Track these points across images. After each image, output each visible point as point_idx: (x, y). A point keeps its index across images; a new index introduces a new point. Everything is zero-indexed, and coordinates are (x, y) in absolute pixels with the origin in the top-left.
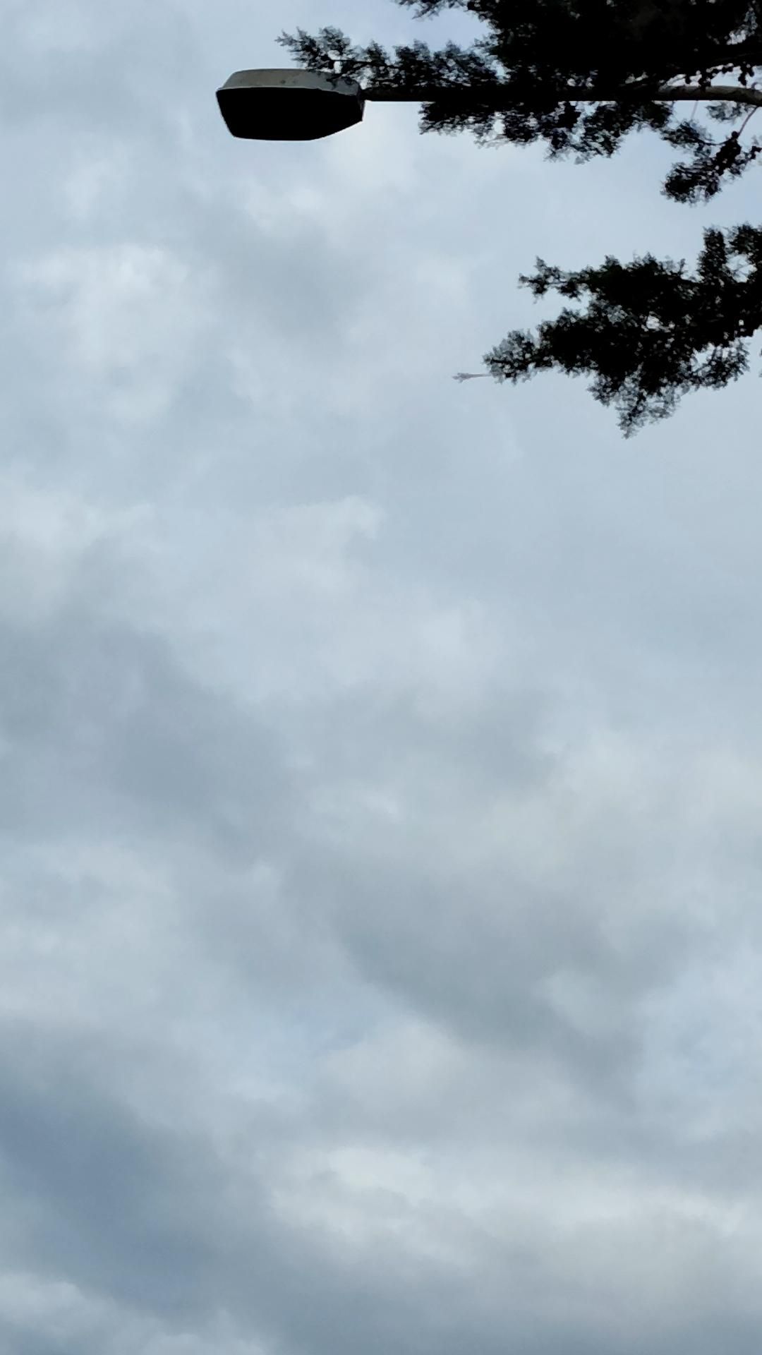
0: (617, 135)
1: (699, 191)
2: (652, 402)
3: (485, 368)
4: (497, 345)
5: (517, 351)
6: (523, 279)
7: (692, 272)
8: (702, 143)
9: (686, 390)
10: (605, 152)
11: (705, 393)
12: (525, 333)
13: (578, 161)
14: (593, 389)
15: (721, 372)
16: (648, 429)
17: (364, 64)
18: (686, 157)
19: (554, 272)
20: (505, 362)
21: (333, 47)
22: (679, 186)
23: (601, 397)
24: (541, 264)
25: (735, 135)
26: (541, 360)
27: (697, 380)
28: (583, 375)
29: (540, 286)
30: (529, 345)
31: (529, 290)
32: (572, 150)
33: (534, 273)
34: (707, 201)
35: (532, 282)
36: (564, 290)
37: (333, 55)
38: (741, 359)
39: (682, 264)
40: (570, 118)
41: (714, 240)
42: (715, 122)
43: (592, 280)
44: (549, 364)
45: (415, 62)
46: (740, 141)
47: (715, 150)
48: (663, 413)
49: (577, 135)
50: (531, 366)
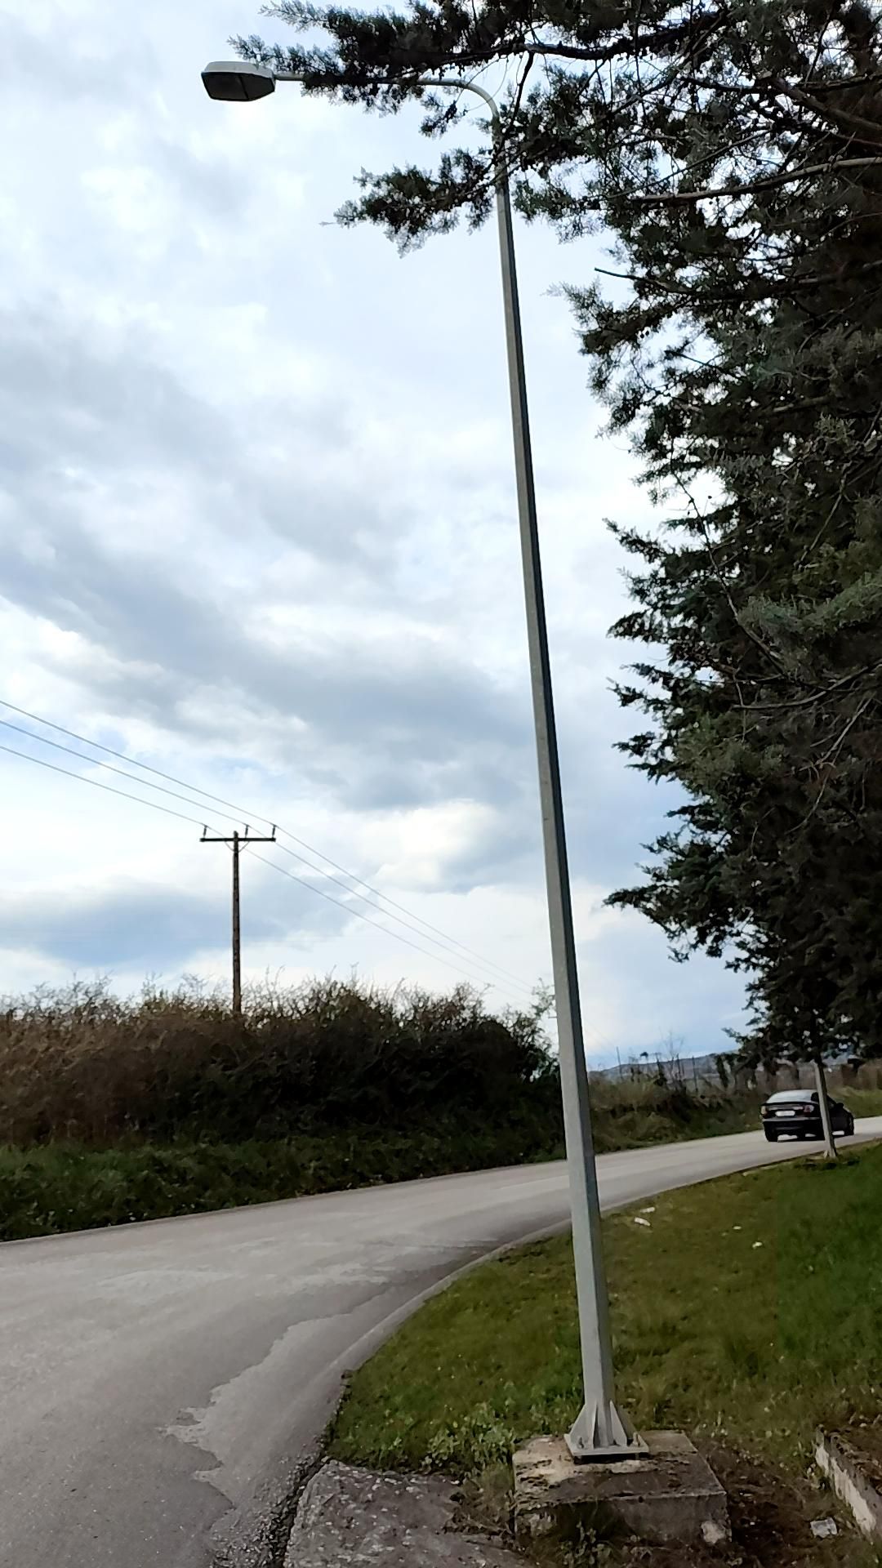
0: (399, 102)
1: (437, 131)
2: (413, 240)
3: (335, 219)
4: (340, 207)
5: (350, 211)
6: (355, 178)
7: (436, 177)
8: (438, 106)
9: (429, 235)
10: (393, 111)
11: (439, 236)
12: (353, 202)
13: (380, 116)
14: (385, 233)
15: (446, 225)
16: (411, 254)
17: (272, 57)
18: (432, 114)
19: (370, 175)
20: (344, 217)
21: (256, 46)
22: (427, 129)
23: (389, 237)
24: (363, 170)
25: (455, 102)
26: (361, 216)
27: (435, 230)
28: (381, 225)
29: (364, 183)
30: (355, 209)
31: (358, 185)
32: (376, 108)
33: (360, 176)
34: (441, 136)
35: (360, 180)
36: (375, 185)
37: (256, 51)
38: (456, 219)
39: (431, 172)
40: (374, 91)
41: (446, 160)
42: (446, 95)
43: (388, 180)
44: (364, 219)
45: (297, 56)
46: (457, 105)
47: (445, 110)
48: (419, 246)
49: (378, 100)
50: (356, 219)
